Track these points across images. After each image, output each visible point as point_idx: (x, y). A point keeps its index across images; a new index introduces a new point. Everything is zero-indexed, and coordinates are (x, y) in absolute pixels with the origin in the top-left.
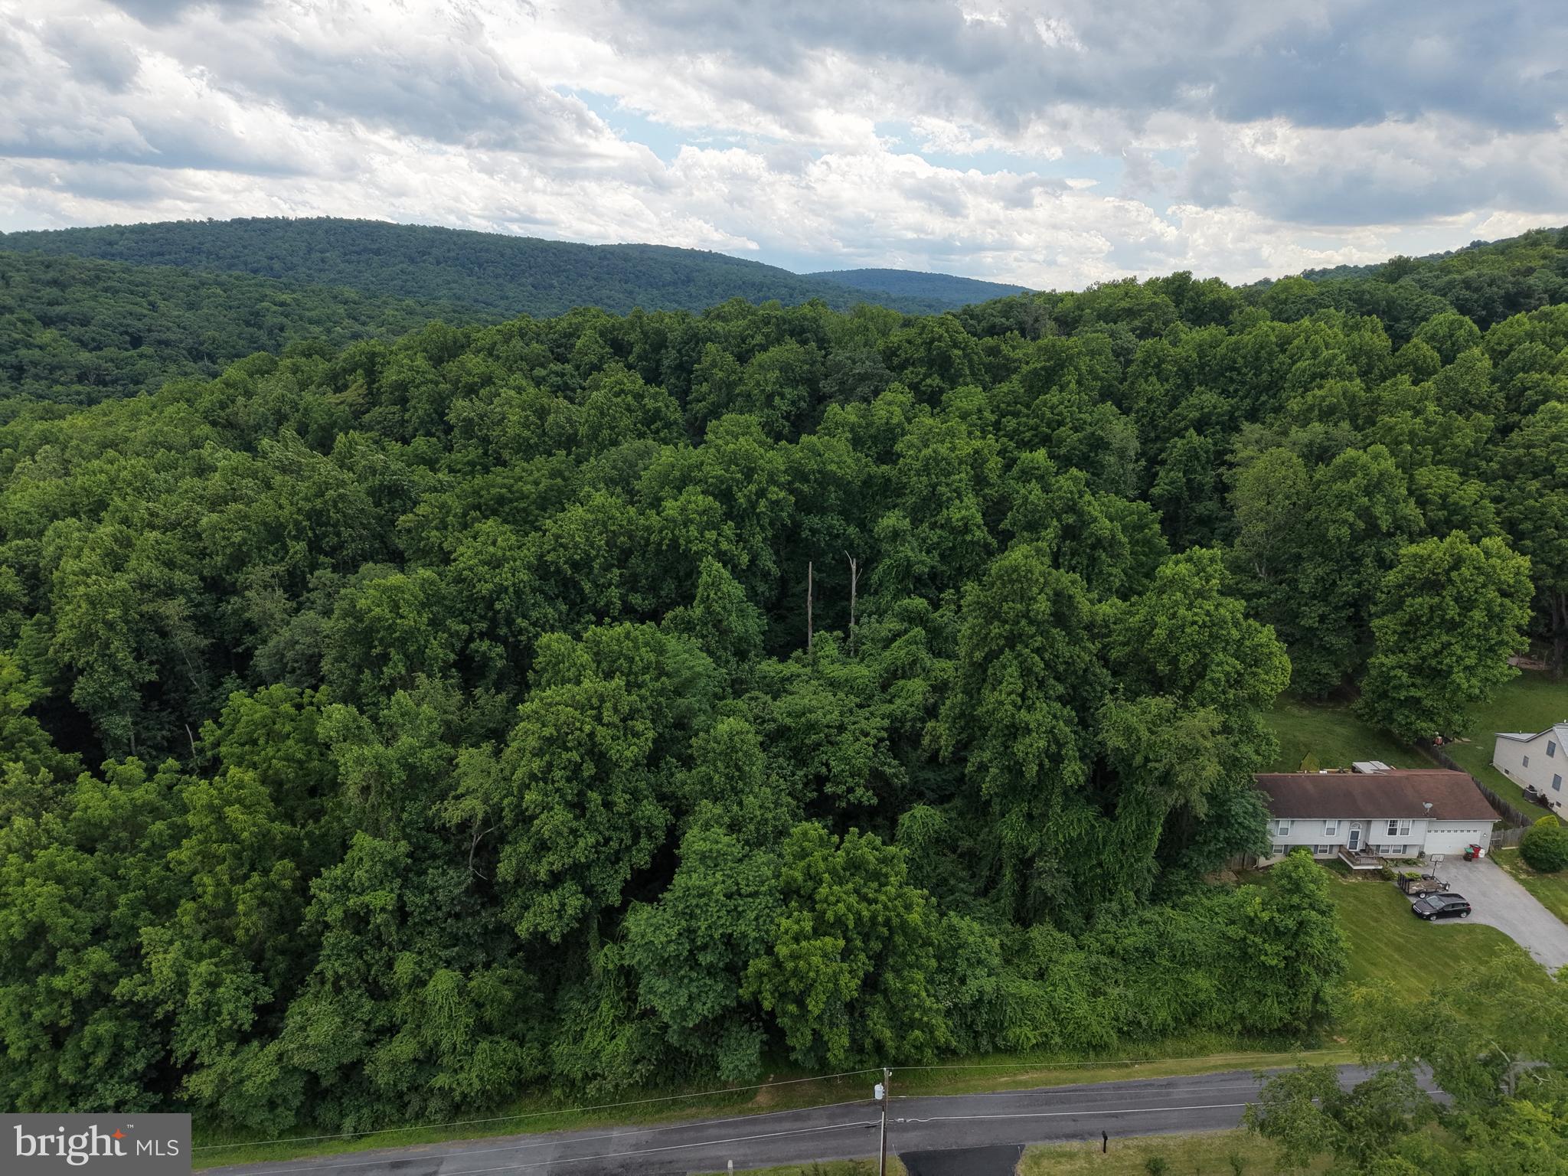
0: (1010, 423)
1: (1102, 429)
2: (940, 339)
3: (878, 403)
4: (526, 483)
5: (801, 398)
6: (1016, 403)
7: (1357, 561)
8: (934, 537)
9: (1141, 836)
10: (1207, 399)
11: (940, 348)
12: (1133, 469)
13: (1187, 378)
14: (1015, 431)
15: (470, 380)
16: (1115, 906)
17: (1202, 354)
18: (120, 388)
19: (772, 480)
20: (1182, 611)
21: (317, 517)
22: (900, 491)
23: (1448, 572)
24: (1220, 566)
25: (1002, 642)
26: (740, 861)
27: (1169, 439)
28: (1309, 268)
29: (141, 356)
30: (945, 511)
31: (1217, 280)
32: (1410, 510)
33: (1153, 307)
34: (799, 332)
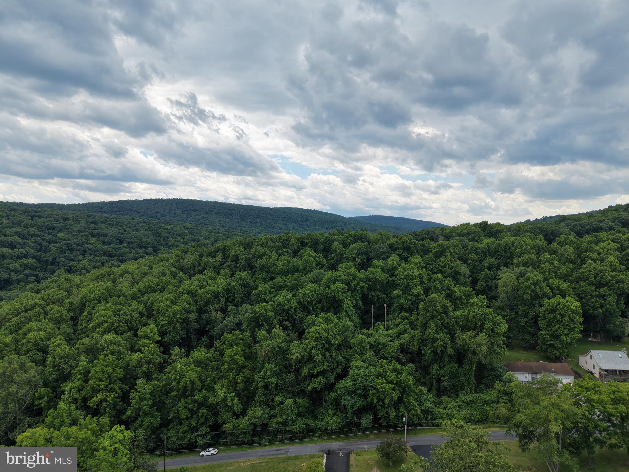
0: (430, 267)
1: (458, 268)
2: (407, 241)
3: (389, 260)
4: (288, 282)
5: (364, 259)
6: (431, 261)
7: (534, 306)
8: (409, 297)
9: (470, 371)
10: (492, 260)
11: (406, 244)
12: (469, 280)
13: (485, 254)
14: (432, 269)
15: (259, 254)
16: (464, 392)
17: (488, 246)
18: (116, 258)
19: (361, 281)
20: (476, 311)
21: (228, 290)
22: (399, 285)
23: (556, 307)
24: (486, 299)
25: (430, 317)
26: (367, 368)
27: (480, 273)
28: (545, 216)
29: (123, 247)
30: (412, 290)
31: (499, 223)
32: (548, 290)
33: (474, 232)
34: (361, 239)
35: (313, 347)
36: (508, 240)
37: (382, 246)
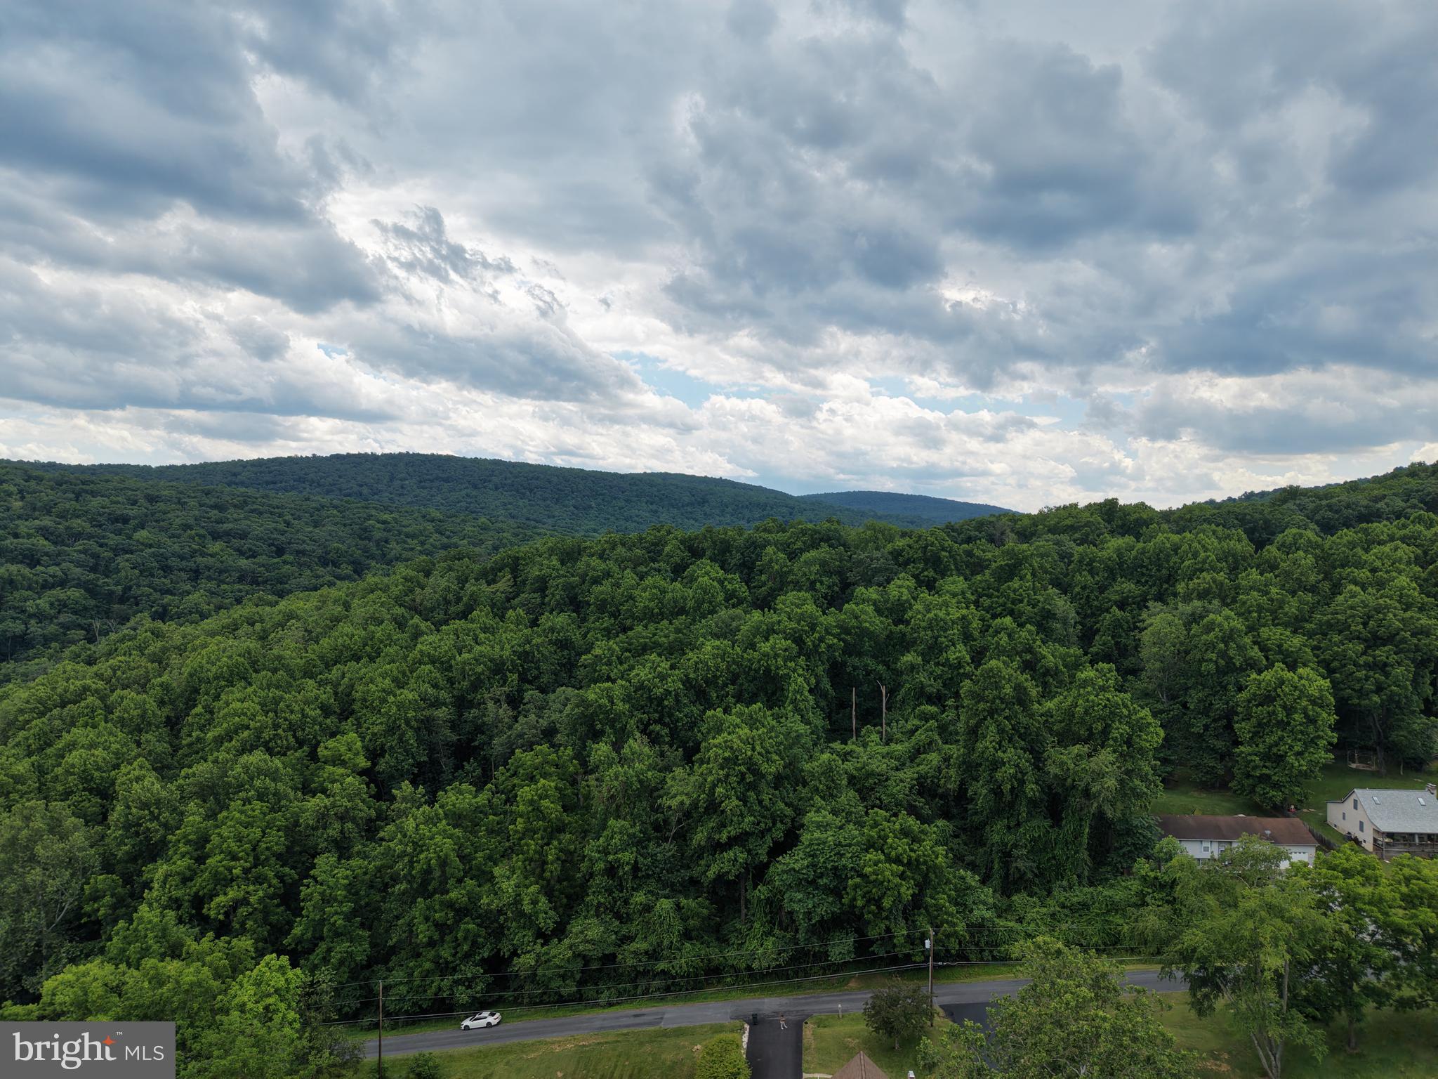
0: (986, 602)
1: (1050, 605)
2: (932, 545)
3: (891, 586)
4: (660, 637)
5: (834, 584)
6: (989, 589)
7: (1225, 688)
8: (938, 670)
9: (1077, 835)
10: (1128, 587)
11: (931, 551)
12: (1074, 632)
13: (1112, 573)
14: (990, 607)
15: (595, 574)
16: (1065, 883)
17: (1120, 555)
19: (828, 633)
20: (1092, 697)
21: (525, 656)
22: (914, 642)
23: (1275, 690)
24: (1115, 673)
25: (986, 713)
26: (841, 828)
27: (1100, 615)
29: (285, 562)
30: (944, 654)
31: (1143, 504)
32: (1255, 653)
33: (1088, 524)
34: (828, 539)
35: (719, 780)
36: (1165, 541)
37: (877, 554)
